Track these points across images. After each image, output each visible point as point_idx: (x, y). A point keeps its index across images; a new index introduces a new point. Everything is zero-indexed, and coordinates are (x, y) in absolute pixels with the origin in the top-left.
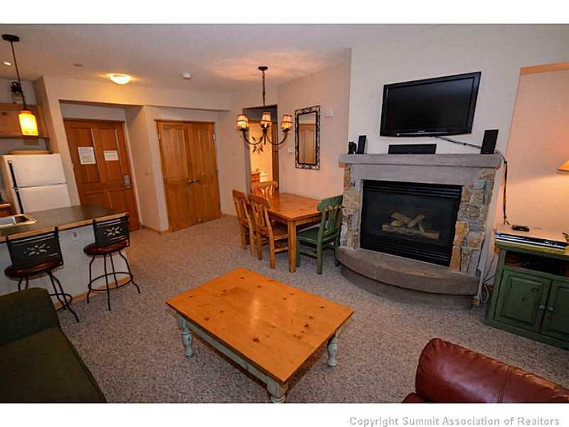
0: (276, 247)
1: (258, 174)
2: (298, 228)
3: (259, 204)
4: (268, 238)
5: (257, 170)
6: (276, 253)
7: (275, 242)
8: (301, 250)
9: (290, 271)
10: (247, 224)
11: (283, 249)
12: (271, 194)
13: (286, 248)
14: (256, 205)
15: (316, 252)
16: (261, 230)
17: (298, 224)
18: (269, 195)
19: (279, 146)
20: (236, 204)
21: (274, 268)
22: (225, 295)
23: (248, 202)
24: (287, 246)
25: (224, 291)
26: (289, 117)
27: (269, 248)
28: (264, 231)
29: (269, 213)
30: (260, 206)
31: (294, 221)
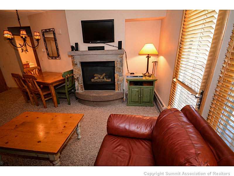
0: (45, 98)
1: (28, 64)
2: (55, 87)
3: (30, 78)
4: (40, 95)
5: (27, 62)
6: (45, 101)
7: (44, 96)
8: (59, 96)
9: (55, 107)
10: (26, 90)
11: (49, 98)
12: (37, 73)
13: (51, 97)
14: (29, 80)
15: (66, 96)
16: (35, 91)
17: (54, 85)
18: (36, 73)
19: (36, 48)
20: (15, 80)
21: (46, 108)
22: (17, 128)
23: (23, 79)
24: (51, 96)
25: (16, 126)
26: (37, 33)
27: (41, 99)
28: (36, 92)
29: (37, 82)
30: (31, 79)
31: (52, 84)
